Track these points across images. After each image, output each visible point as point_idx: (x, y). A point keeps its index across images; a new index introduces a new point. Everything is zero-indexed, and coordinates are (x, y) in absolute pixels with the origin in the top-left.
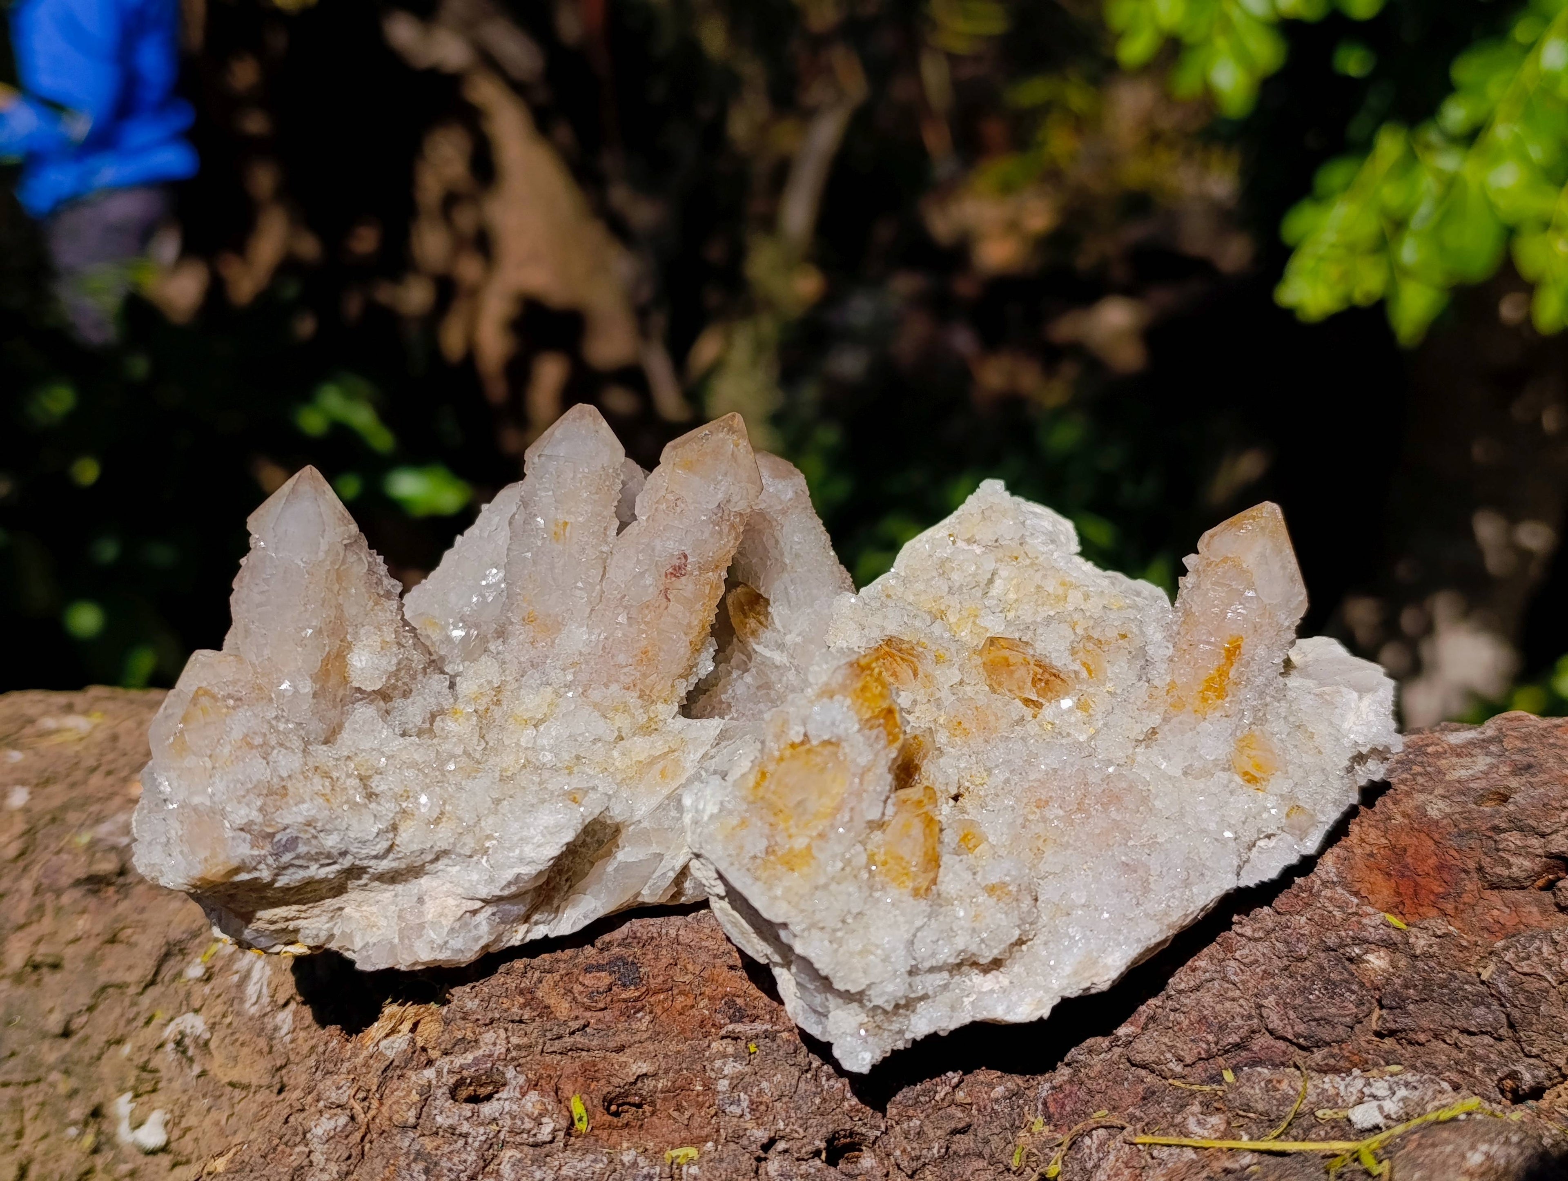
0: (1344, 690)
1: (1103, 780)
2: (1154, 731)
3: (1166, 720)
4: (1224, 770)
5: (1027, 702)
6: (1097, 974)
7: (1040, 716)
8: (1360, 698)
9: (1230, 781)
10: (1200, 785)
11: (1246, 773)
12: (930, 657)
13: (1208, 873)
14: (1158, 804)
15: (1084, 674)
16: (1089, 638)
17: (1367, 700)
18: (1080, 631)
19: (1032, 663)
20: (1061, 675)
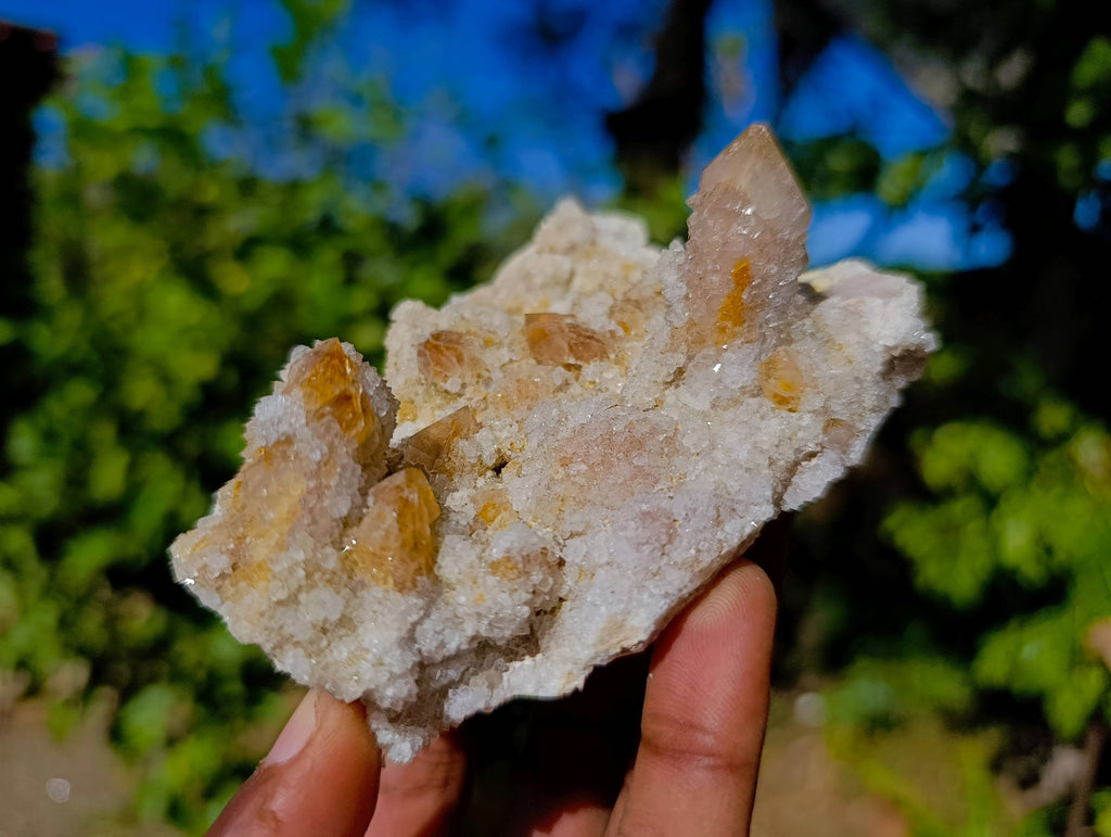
0: (867, 299)
1: (626, 427)
2: (680, 372)
3: (690, 358)
4: (754, 396)
5: (568, 367)
6: (627, 638)
7: (581, 378)
8: (886, 304)
9: (761, 406)
10: (729, 415)
11: (775, 396)
12: (477, 343)
13: (739, 508)
14: (687, 442)
15: (620, 332)
16: (628, 300)
17: (894, 303)
18: (619, 296)
19: (567, 330)
20: (596, 336)
